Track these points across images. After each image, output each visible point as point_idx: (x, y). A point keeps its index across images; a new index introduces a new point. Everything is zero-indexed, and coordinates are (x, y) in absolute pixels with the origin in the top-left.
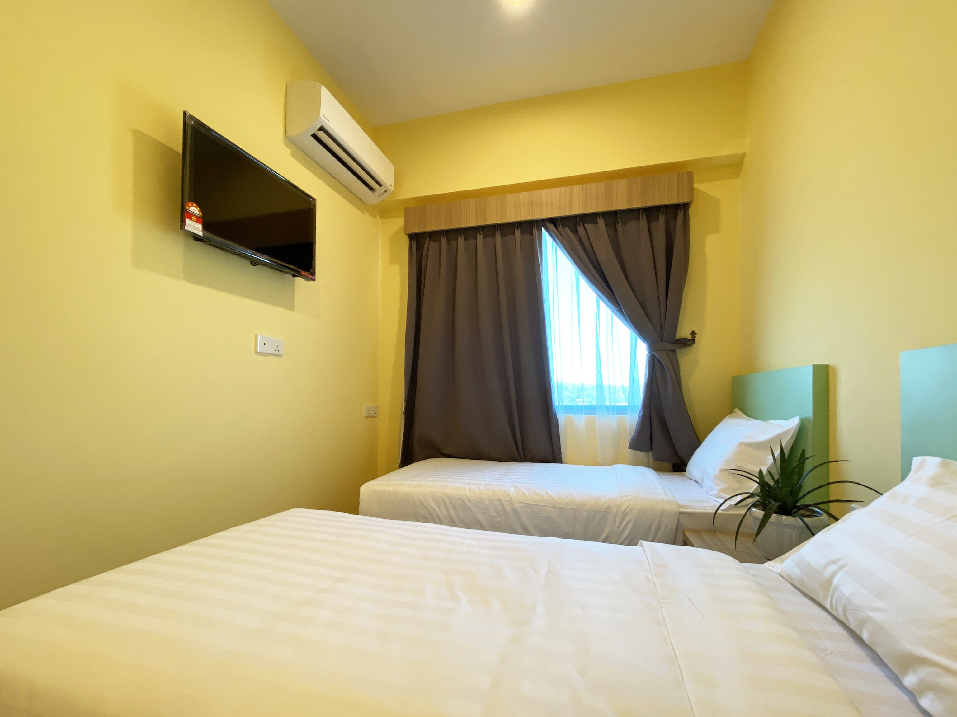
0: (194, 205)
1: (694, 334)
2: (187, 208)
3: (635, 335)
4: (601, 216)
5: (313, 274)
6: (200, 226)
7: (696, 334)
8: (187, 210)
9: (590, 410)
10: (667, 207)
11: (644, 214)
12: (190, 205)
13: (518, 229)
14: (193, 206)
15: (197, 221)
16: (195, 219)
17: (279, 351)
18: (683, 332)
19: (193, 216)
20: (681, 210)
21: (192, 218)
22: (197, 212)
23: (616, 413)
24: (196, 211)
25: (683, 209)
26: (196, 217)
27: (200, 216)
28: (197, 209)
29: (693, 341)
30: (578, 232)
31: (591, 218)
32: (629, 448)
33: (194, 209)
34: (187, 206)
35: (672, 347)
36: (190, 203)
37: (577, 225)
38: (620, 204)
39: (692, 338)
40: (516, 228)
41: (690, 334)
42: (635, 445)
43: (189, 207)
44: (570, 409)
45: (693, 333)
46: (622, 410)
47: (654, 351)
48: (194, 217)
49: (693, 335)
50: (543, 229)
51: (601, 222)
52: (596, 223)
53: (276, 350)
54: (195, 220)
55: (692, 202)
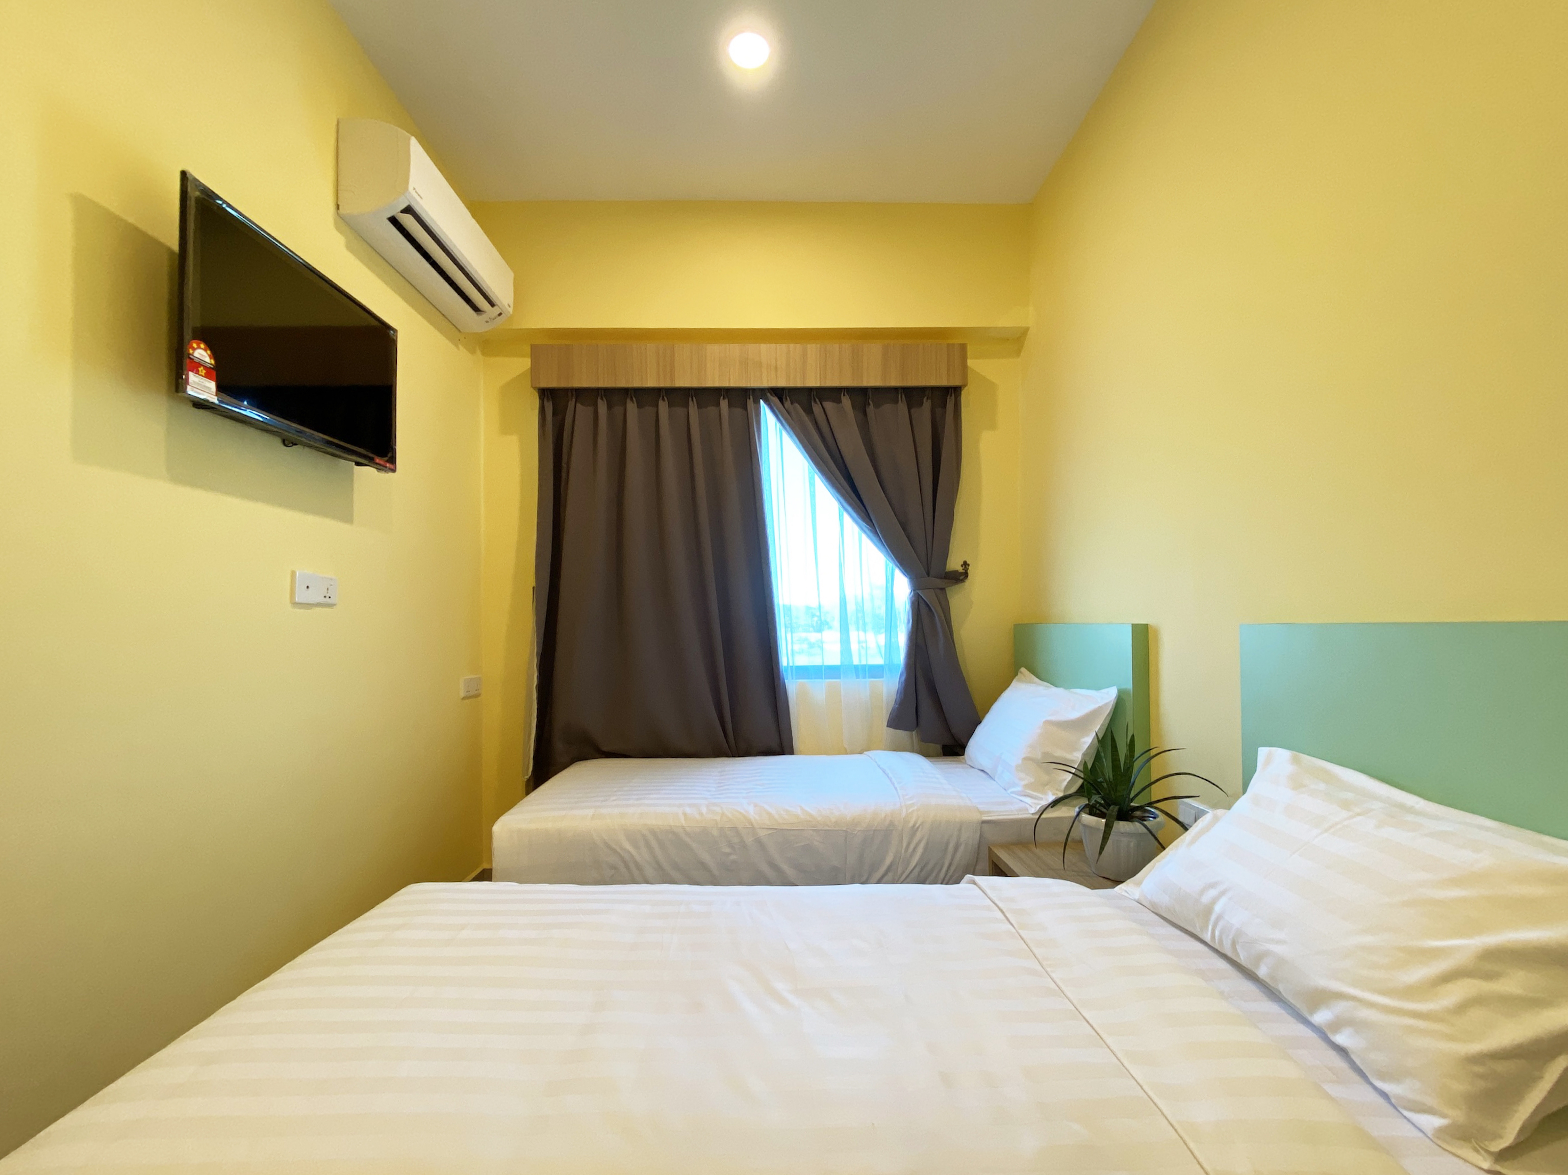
0: (202, 346)
1: (967, 566)
2: (191, 351)
3: (891, 565)
4: (846, 393)
5: (393, 460)
6: (212, 385)
7: (969, 565)
8: (191, 356)
9: (832, 672)
10: (933, 389)
11: (903, 396)
12: (195, 345)
13: (724, 399)
14: (199, 347)
15: (208, 376)
16: (204, 371)
17: (330, 597)
18: (954, 564)
19: (200, 367)
20: (951, 396)
21: (198, 371)
22: (207, 359)
24: (205, 357)
25: (953, 395)
26: (205, 368)
27: (212, 366)
28: (207, 353)
29: (966, 575)
30: (813, 413)
31: (833, 394)
32: (887, 726)
33: (202, 354)
34: (190, 348)
35: (939, 583)
36: (195, 343)
37: (813, 404)
38: (871, 379)
39: (964, 571)
40: (722, 397)
41: (962, 566)
42: (896, 721)
43: (194, 349)
44: (804, 672)
45: (965, 564)
46: (874, 671)
47: (918, 590)
48: (202, 368)
49: (965, 567)
50: (761, 401)
51: (846, 401)
52: (839, 401)
53: (325, 597)
54: (203, 374)
55: (965, 386)
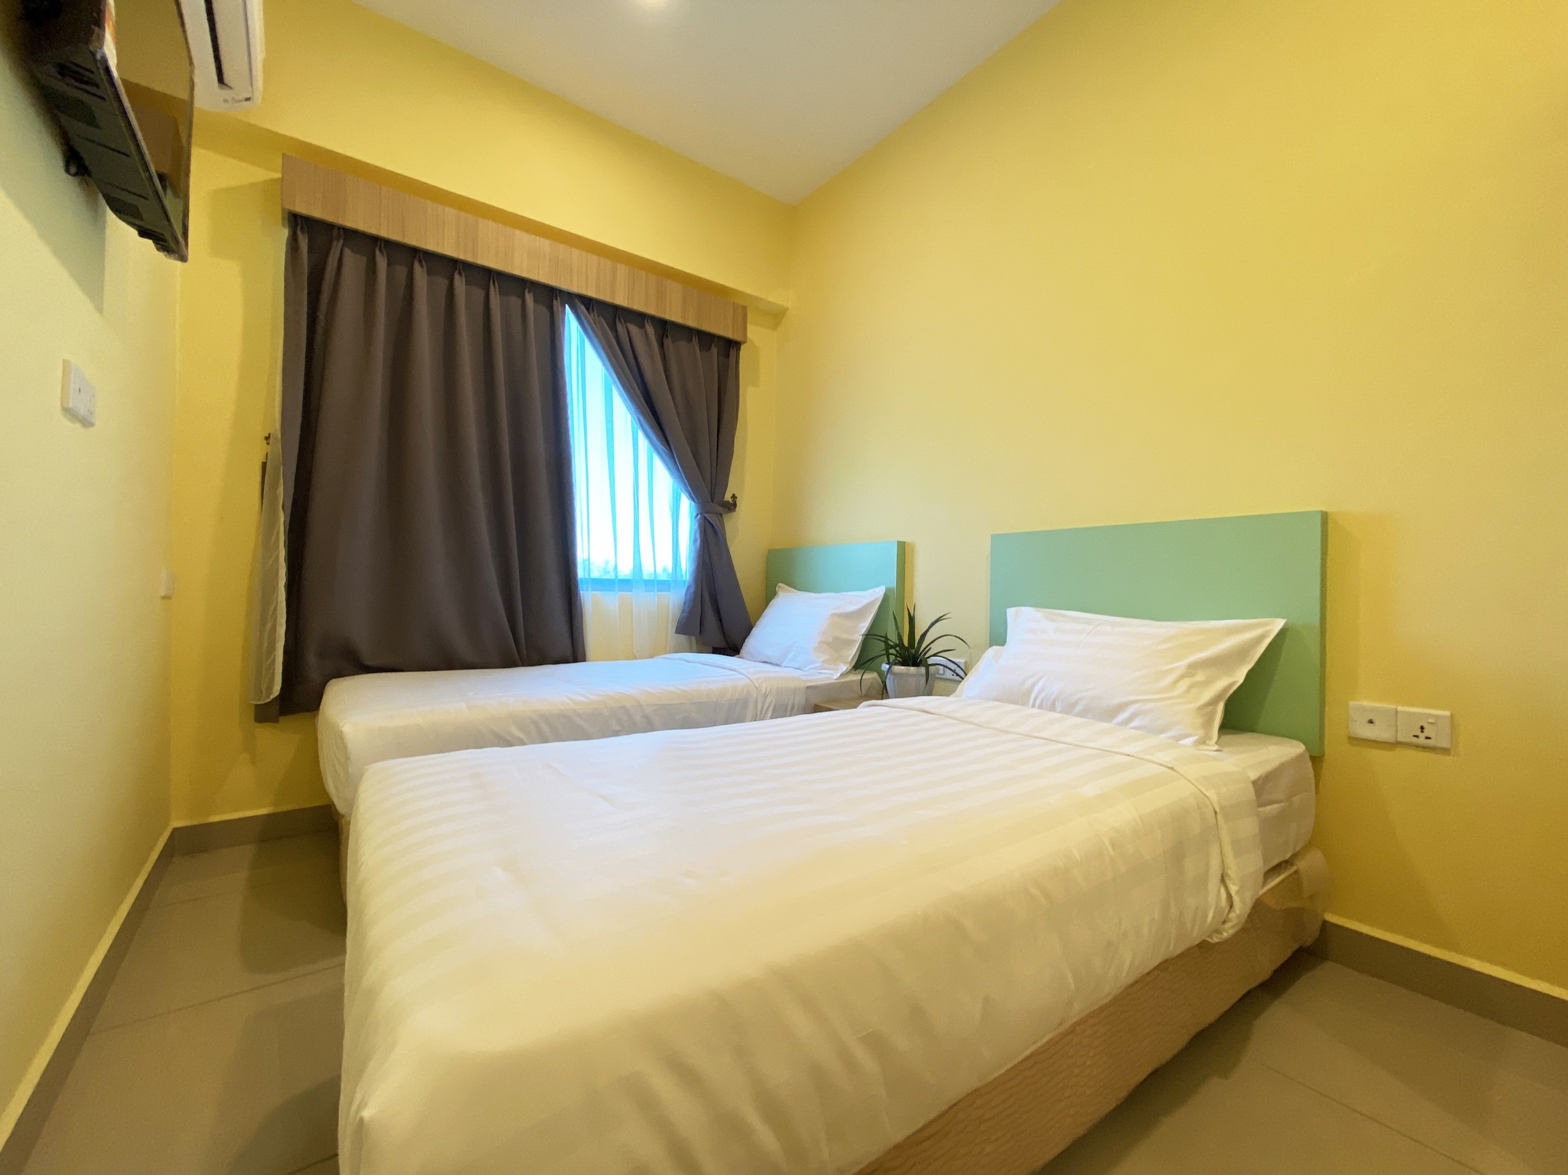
1: (736, 498)
4: (649, 321)
9: (625, 584)
10: (720, 338)
11: (697, 337)
13: (530, 291)
18: (728, 496)
20: (733, 348)
23: (656, 590)
25: (735, 348)
29: (735, 505)
30: (617, 330)
31: (640, 318)
32: (676, 633)
35: (721, 510)
37: (618, 322)
38: (674, 315)
39: (733, 502)
40: (527, 290)
41: (732, 498)
42: (683, 628)
46: (662, 585)
47: (705, 513)
50: (567, 306)
51: (650, 329)
52: (643, 327)
55: (745, 342)
